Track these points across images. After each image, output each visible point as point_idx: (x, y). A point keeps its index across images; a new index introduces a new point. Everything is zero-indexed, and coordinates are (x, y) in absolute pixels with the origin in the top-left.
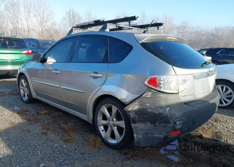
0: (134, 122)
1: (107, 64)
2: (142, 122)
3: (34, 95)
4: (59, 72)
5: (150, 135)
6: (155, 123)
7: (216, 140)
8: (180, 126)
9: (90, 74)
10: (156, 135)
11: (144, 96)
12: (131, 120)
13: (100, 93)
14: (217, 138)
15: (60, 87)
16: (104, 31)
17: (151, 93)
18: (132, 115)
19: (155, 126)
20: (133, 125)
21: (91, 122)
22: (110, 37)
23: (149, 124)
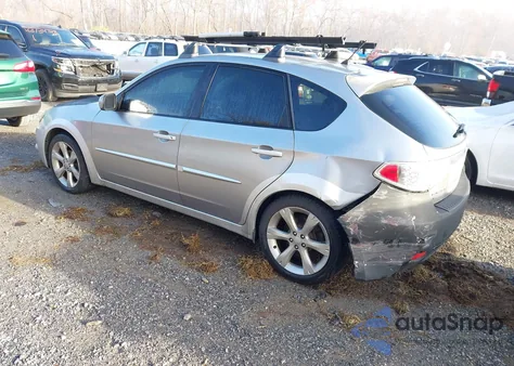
0: (356, 241)
1: (291, 132)
2: (369, 240)
3: (96, 178)
4: (174, 138)
5: (381, 262)
6: (391, 241)
7: (448, 254)
8: (427, 245)
9: (254, 150)
10: (392, 261)
11: (374, 196)
12: (350, 238)
13: (278, 187)
14: (448, 250)
15: (176, 169)
16: (277, 62)
17: (386, 192)
18: (352, 230)
19: (392, 246)
20: (352, 246)
21: (250, 237)
22: (292, 76)
23: (381, 243)
